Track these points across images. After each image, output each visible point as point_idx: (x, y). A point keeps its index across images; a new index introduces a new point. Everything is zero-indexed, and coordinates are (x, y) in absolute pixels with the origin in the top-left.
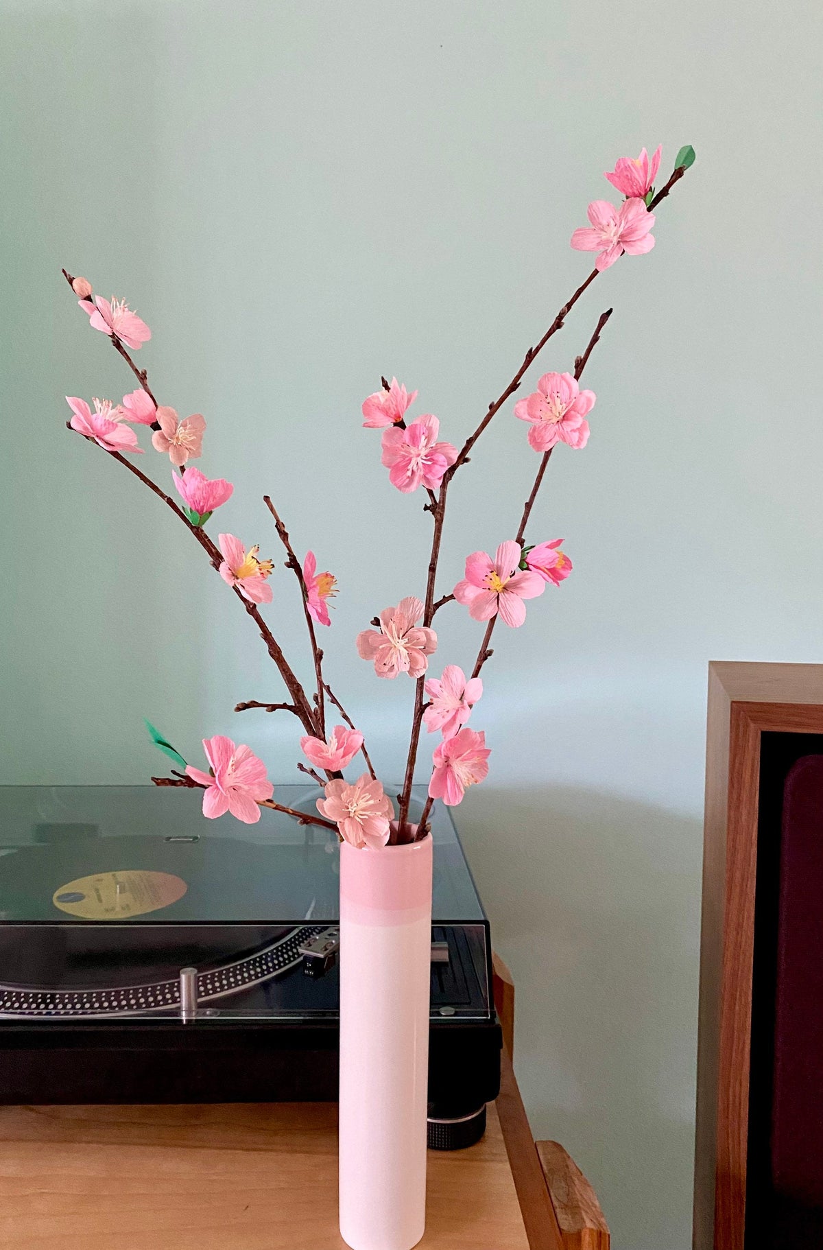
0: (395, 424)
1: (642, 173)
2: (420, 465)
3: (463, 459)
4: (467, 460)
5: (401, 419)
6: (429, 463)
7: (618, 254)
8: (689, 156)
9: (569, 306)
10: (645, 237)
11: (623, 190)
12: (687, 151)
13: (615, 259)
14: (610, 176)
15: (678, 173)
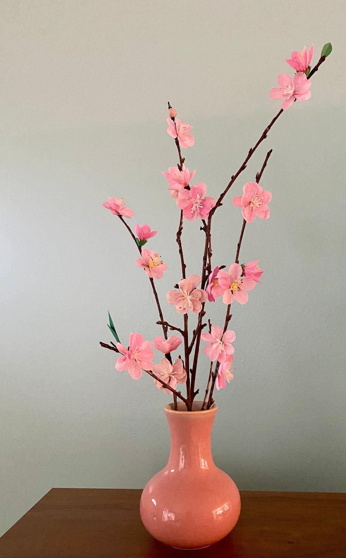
0: (185, 188)
1: (304, 59)
2: (198, 208)
3: (219, 204)
4: (221, 205)
5: (188, 185)
6: (202, 207)
7: (293, 101)
8: (328, 49)
9: (269, 127)
10: (306, 92)
11: (295, 68)
12: (328, 46)
13: (291, 104)
14: (289, 61)
15: (323, 59)
